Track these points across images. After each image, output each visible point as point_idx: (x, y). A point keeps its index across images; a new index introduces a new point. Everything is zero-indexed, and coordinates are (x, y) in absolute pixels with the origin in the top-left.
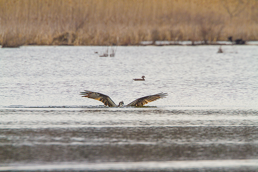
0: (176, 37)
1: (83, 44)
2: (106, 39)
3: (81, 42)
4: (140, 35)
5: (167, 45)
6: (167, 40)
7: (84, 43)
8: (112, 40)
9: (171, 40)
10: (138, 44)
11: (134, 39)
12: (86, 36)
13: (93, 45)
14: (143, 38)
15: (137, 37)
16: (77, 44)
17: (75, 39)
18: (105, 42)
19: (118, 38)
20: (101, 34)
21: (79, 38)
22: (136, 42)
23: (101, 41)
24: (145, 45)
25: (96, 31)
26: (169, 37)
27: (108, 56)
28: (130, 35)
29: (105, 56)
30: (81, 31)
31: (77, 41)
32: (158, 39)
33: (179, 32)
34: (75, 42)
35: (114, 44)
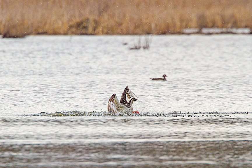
0: (228, 23)
1: (107, 34)
2: (137, 27)
3: (105, 31)
4: (182, 20)
5: (217, 33)
6: (217, 27)
7: (110, 31)
8: (146, 28)
9: (223, 27)
10: (179, 33)
11: (175, 25)
12: (112, 23)
13: (121, 33)
14: (186, 25)
15: (178, 23)
16: (101, 32)
17: (97, 27)
18: (137, 31)
19: (153, 26)
20: (131, 20)
21: (102, 25)
22: (177, 30)
23: (131, 28)
24: (189, 34)
25: (124, 16)
26: (219, 23)
27: (140, 49)
28: (169, 21)
29: (137, 48)
30: (106, 16)
31: (100, 29)
32: (206, 27)
33: (233, 16)
34: (97, 31)
35: (148, 33)
